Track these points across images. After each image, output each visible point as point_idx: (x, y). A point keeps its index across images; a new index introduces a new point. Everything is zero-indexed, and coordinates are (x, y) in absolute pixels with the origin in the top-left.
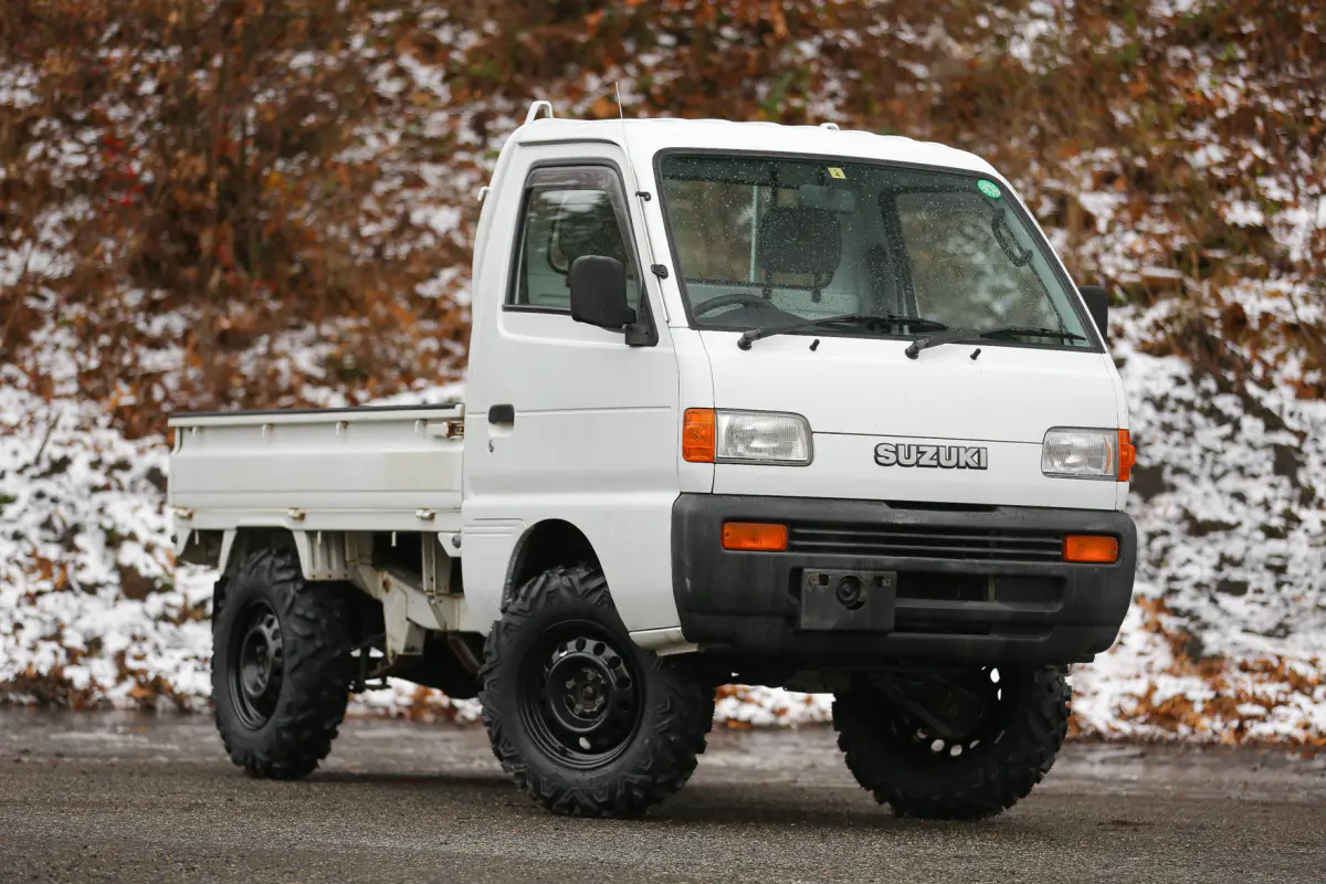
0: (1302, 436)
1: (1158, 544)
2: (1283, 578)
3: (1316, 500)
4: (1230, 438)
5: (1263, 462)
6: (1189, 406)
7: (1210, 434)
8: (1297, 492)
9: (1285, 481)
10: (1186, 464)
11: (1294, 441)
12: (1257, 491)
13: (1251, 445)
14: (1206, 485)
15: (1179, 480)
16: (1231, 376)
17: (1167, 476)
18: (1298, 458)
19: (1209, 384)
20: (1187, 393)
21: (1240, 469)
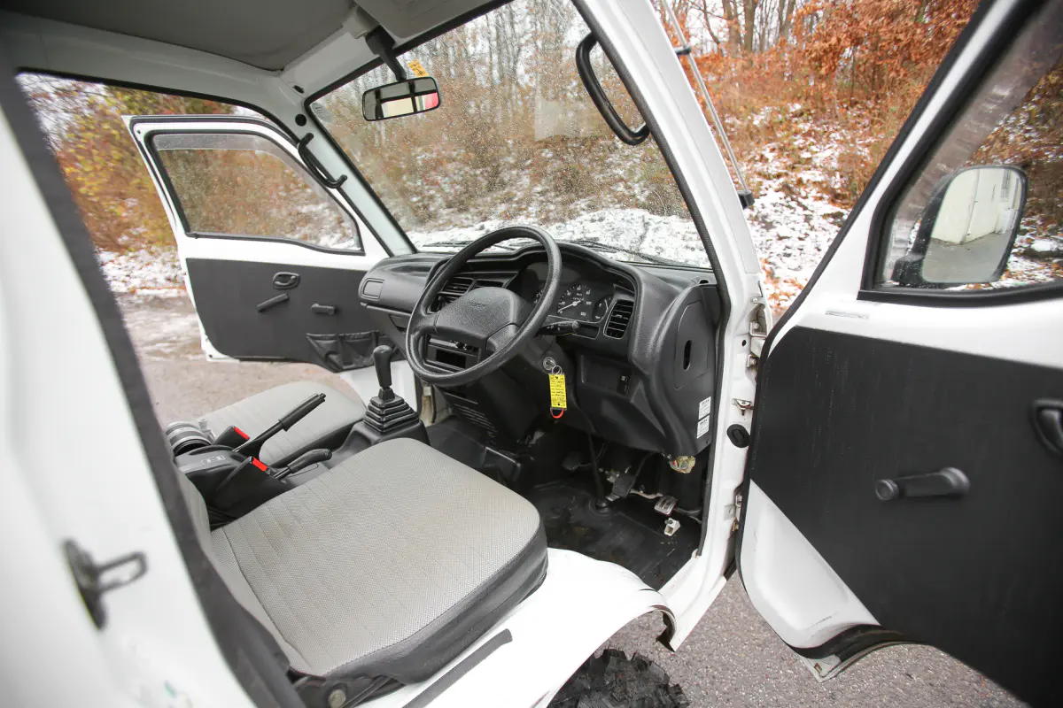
0: (812, 211)
1: (769, 243)
4: (793, 213)
5: (801, 219)
6: (783, 205)
7: (787, 212)
9: (806, 224)
10: (780, 221)
12: (797, 227)
14: (784, 225)
15: (776, 225)
16: (794, 196)
17: (774, 224)
19: (789, 199)
20: (783, 202)
21: (794, 221)
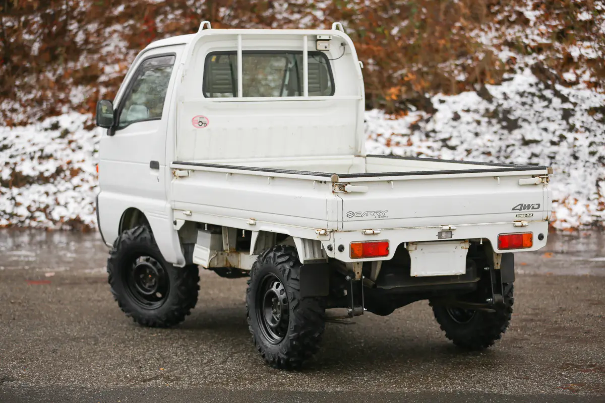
2: (553, 161)
3: (575, 129)
8: (568, 127)
11: (571, 107)
13: (555, 109)
18: (572, 113)
